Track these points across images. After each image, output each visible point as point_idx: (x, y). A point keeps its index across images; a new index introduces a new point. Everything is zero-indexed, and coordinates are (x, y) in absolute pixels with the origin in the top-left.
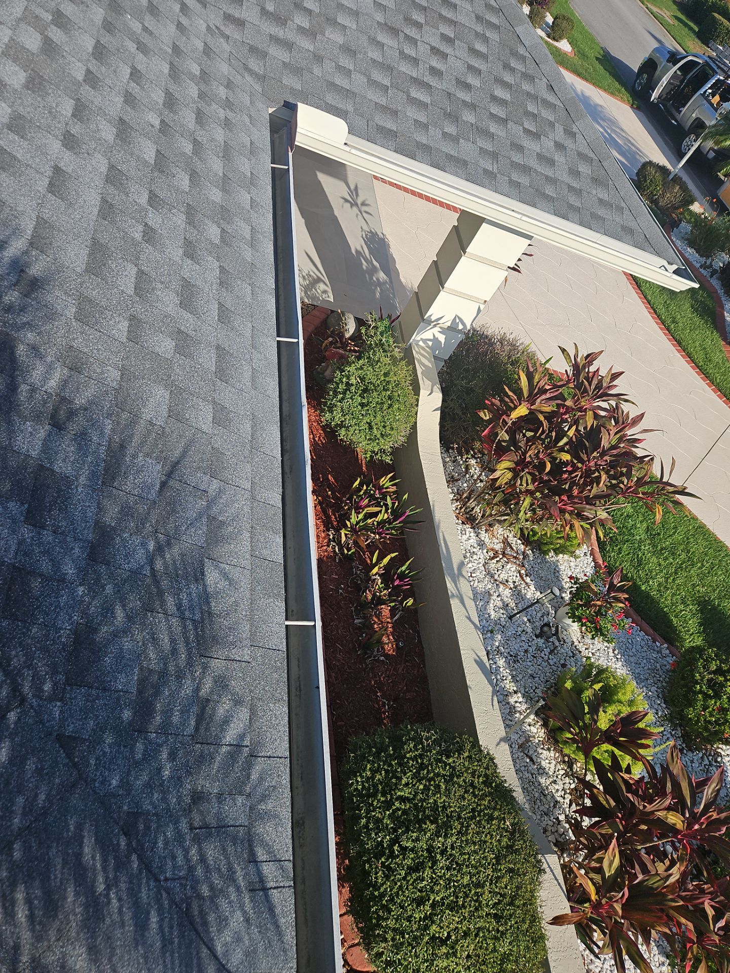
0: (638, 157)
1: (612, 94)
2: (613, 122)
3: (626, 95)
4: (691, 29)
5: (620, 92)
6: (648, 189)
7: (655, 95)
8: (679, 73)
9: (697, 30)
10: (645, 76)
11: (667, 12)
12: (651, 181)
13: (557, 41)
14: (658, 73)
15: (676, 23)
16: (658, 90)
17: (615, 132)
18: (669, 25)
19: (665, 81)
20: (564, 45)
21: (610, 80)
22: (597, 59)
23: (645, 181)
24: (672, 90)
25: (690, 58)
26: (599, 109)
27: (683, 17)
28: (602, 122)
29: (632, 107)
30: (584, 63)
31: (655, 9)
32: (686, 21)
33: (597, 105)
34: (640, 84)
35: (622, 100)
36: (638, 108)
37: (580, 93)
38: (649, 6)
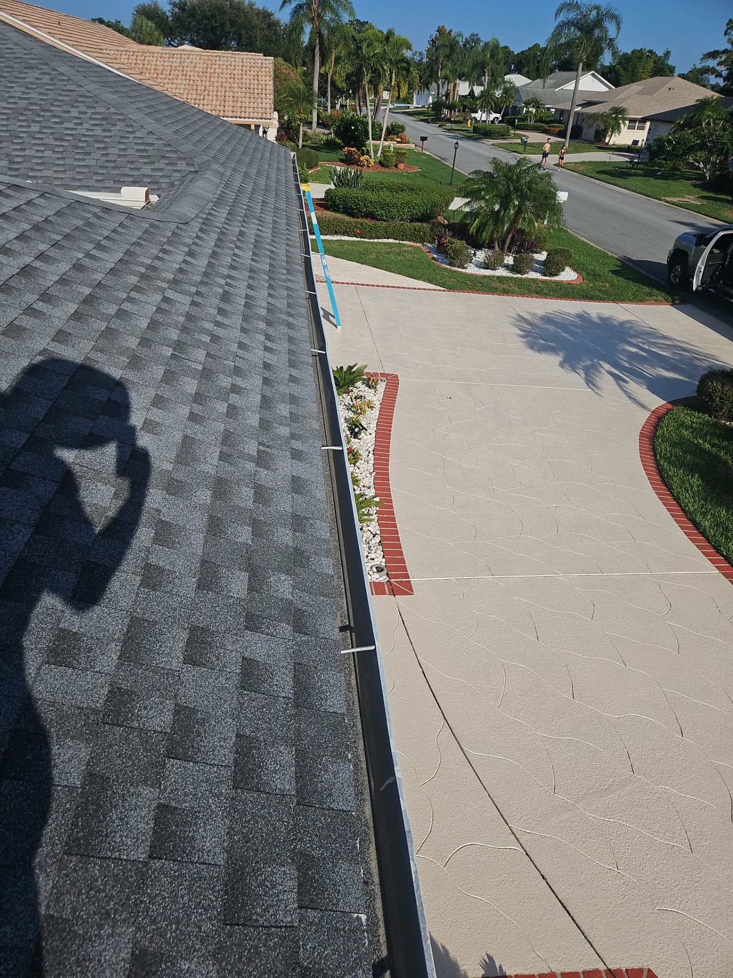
0: (697, 363)
1: (641, 301)
2: (652, 334)
3: (661, 296)
4: (722, 200)
5: (650, 295)
6: (722, 409)
7: (696, 283)
8: (716, 251)
9: (730, 198)
10: (678, 268)
11: (690, 197)
12: (721, 398)
13: (556, 275)
14: (691, 259)
15: (705, 202)
16: (698, 277)
17: (655, 344)
18: (697, 206)
19: (701, 265)
20: (568, 275)
21: (634, 287)
22: (613, 272)
23: (714, 401)
24: (715, 271)
25: (721, 234)
26: (627, 325)
27: (712, 195)
28: (633, 341)
29: (673, 304)
30: (597, 283)
31: (675, 200)
32: (716, 196)
33: (622, 324)
34: (675, 277)
35: (657, 302)
36: (683, 302)
37: (597, 320)
38: (668, 199)
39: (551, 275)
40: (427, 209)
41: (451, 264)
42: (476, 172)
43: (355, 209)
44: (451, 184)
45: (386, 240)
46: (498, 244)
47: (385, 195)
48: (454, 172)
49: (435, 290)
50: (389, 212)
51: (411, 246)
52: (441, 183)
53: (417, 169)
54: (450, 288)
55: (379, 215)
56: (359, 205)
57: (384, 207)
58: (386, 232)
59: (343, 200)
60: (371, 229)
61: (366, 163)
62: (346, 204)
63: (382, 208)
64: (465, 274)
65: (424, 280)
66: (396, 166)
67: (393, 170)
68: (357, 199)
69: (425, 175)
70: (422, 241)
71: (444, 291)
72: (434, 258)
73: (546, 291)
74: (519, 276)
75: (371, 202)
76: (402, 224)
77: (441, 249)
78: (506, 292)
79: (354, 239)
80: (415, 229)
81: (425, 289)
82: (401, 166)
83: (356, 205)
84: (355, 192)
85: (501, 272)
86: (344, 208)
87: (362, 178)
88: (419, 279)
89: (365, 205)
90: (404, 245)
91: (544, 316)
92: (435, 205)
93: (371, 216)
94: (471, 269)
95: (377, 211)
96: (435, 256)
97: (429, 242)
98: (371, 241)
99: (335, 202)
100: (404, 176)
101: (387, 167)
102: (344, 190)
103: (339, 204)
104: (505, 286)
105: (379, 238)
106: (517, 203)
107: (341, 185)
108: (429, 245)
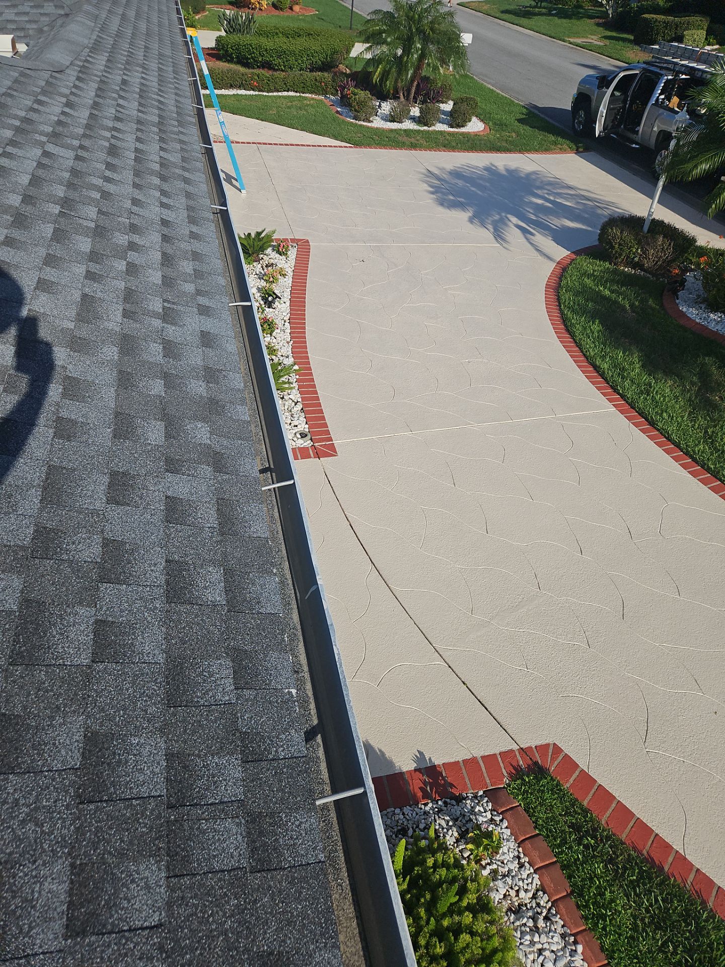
0: (599, 211)
1: (547, 150)
2: (556, 184)
3: (566, 144)
4: (624, 40)
5: (555, 143)
6: (620, 255)
7: (598, 129)
8: (617, 94)
9: (632, 38)
10: (582, 113)
11: (593, 37)
12: (620, 244)
13: (463, 126)
14: (593, 104)
15: (607, 42)
16: (600, 122)
17: (559, 195)
18: (600, 47)
19: (603, 110)
20: (475, 126)
21: (540, 135)
22: (520, 121)
23: (612, 247)
24: (616, 115)
25: (622, 75)
26: (533, 177)
27: (614, 34)
28: (539, 192)
29: (577, 152)
30: (503, 133)
31: (579, 41)
32: (618, 35)
33: (528, 175)
34: (580, 123)
35: (562, 151)
36: (587, 149)
37: (504, 173)
38: (572, 40)
39: (458, 126)
40: (327, 56)
41: (355, 118)
42: (376, 12)
43: (250, 59)
44: (351, 28)
45: (285, 94)
46: (404, 95)
47: (281, 42)
48: (353, 13)
49: (341, 147)
50: (287, 61)
51: (313, 99)
52: (340, 27)
53: (313, 11)
54: (357, 144)
55: (276, 65)
56: (254, 53)
57: (281, 55)
58: (285, 84)
59: (236, 48)
60: (269, 81)
61: (258, 6)
62: (240, 53)
63: (279, 57)
64: (372, 128)
65: (329, 137)
66: (291, 8)
67: (287, 13)
68: (251, 46)
69: (323, 17)
70: (324, 93)
71: (350, 147)
72: (338, 112)
73: (454, 144)
74: (426, 128)
75: (266, 50)
76: (301, 74)
77: (345, 101)
78: (413, 146)
79: (252, 92)
80: (316, 80)
81: (331, 146)
82: (297, 8)
83: (251, 54)
84: (247, 39)
85: (408, 125)
86: (237, 57)
87: (254, 22)
88: (324, 136)
89: (260, 53)
90: (306, 98)
91: (452, 170)
92: (335, 52)
93: (267, 65)
94: (377, 123)
95: (274, 60)
96: (339, 109)
97: (332, 94)
98: (270, 94)
99: (227, 51)
100: (300, 20)
101: (281, 9)
102: (236, 38)
103: (232, 54)
104: (413, 140)
105: (278, 91)
106: (419, 46)
107: (232, 31)
108: (332, 97)
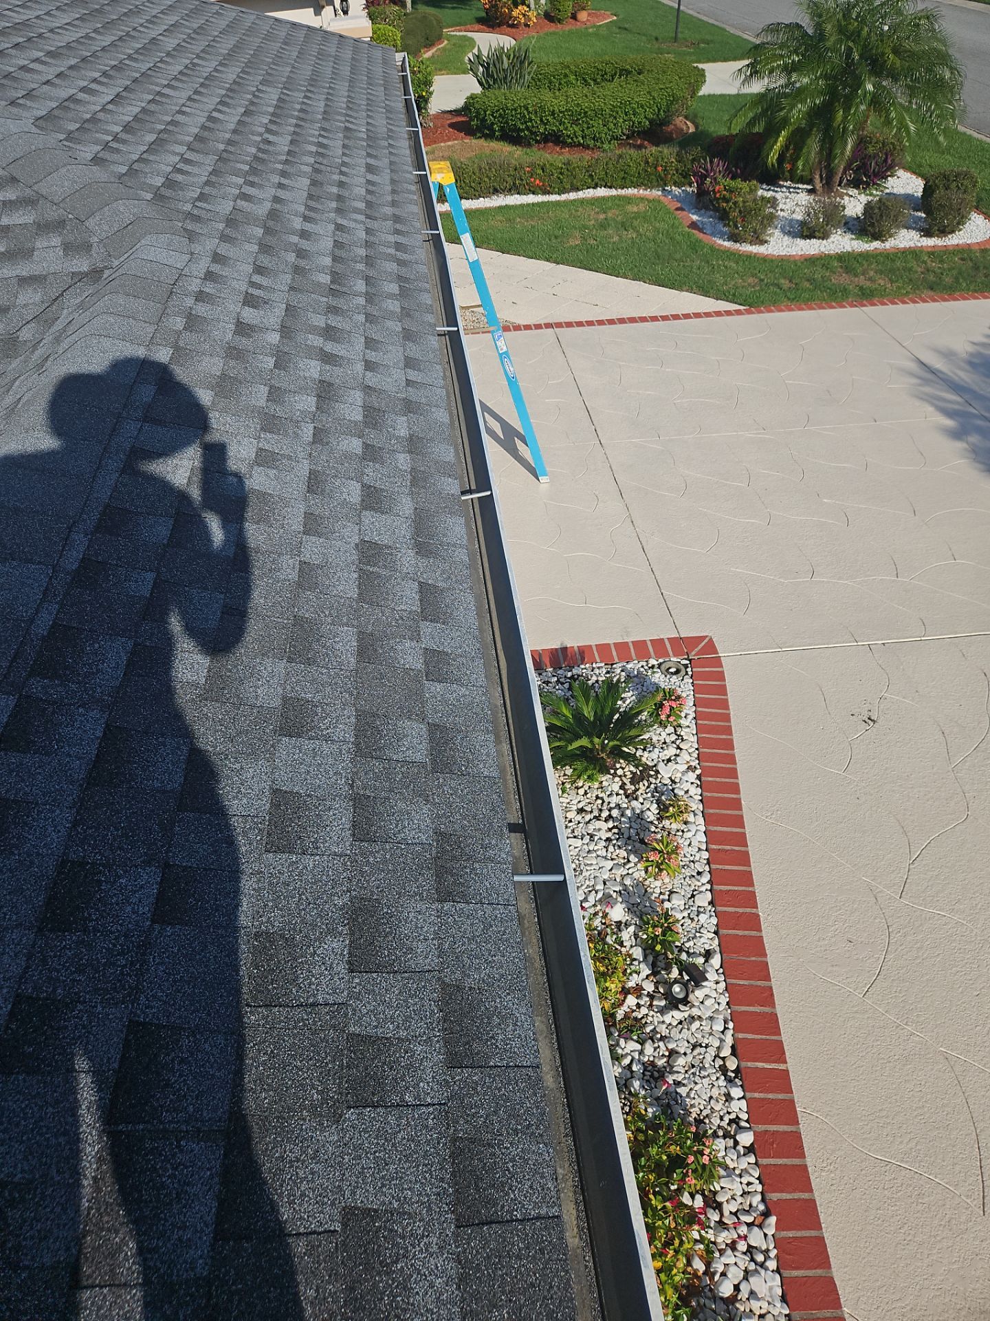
13: (954, 232)
20: (975, 229)
39: (944, 232)
40: (659, 110)
41: (734, 238)
42: (774, 28)
43: (523, 130)
44: (676, 39)
45: (589, 193)
46: (821, 176)
47: (577, 96)
48: (681, 15)
49: (718, 314)
50: (588, 128)
51: (642, 199)
52: (657, 39)
53: (609, 17)
54: (753, 302)
55: (569, 136)
56: (531, 120)
57: (578, 120)
58: (591, 176)
59: (500, 115)
60: (561, 173)
61: (523, 21)
62: (507, 123)
63: (575, 122)
64: (765, 259)
65: (691, 290)
66: (574, 17)
67: (569, 26)
68: (527, 109)
69: (627, 26)
70: (661, 182)
71: (738, 312)
72: (693, 225)
73: (948, 280)
74: (876, 244)
75: (553, 113)
76: (620, 156)
77: (703, 200)
78: (867, 296)
79: (531, 199)
80: (647, 162)
81: (697, 315)
82: (583, 16)
83: (526, 123)
84: (517, 95)
85: (841, 242)
86: (502, 129)
87: (529, 64)
88: (680, 289)
89: (541, 120)
90: (628, 200)
92: (675, 99)
93: (555, 139)
94: (779, 245)
95: (566, 129)
96: (695, 217)
97: (676, 184)
98: (564, 197)
99: (484, 120)
100: (590, 34)
101: (559, 21)
102: (499, 95)
103: (493, 124)
104: (861, 280)
105: (578, 189)
106: (870, 87)
107: (491, 83)
108: (676, 191)
